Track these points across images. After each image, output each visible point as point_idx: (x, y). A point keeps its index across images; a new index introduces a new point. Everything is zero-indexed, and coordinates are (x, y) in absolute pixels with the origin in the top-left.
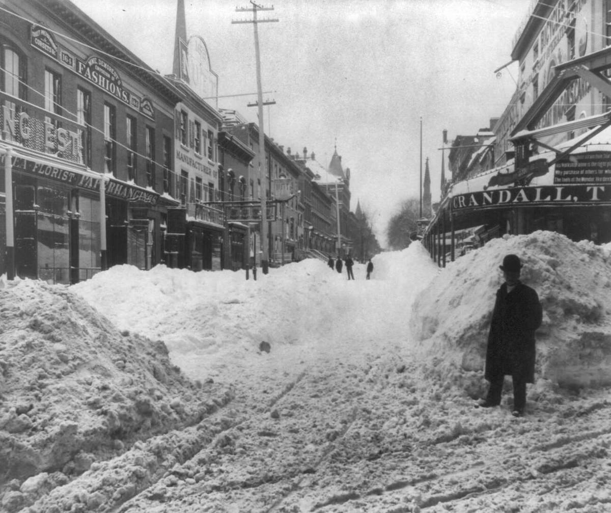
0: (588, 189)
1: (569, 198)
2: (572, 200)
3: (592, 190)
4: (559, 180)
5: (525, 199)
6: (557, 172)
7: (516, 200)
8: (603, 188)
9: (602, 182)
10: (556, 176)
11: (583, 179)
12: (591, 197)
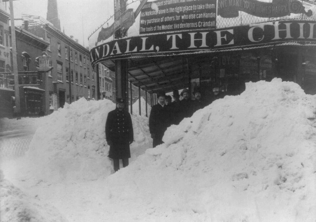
0: (168, 37)
1: (152, 48)
2: (155, 50)
3: (171, 38)
4: (144, 30)
5: (119, 52)
6: (142, 21)
7: (112, 54)
8: (180, 36)
9: (180, 29)
10: (142, 25)
11: (163, 27)
12: (171, 46)
